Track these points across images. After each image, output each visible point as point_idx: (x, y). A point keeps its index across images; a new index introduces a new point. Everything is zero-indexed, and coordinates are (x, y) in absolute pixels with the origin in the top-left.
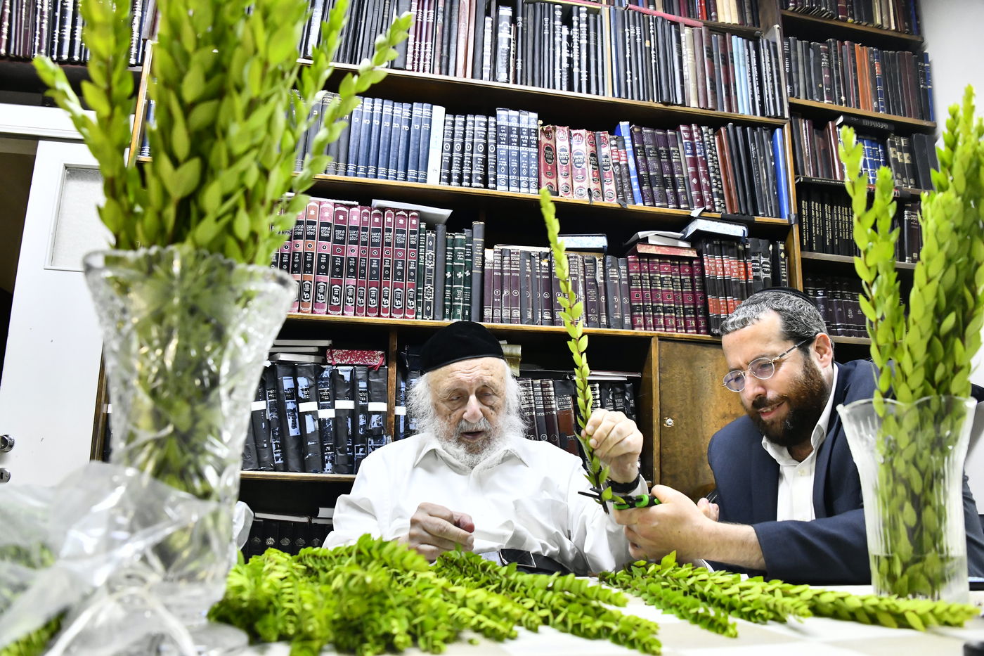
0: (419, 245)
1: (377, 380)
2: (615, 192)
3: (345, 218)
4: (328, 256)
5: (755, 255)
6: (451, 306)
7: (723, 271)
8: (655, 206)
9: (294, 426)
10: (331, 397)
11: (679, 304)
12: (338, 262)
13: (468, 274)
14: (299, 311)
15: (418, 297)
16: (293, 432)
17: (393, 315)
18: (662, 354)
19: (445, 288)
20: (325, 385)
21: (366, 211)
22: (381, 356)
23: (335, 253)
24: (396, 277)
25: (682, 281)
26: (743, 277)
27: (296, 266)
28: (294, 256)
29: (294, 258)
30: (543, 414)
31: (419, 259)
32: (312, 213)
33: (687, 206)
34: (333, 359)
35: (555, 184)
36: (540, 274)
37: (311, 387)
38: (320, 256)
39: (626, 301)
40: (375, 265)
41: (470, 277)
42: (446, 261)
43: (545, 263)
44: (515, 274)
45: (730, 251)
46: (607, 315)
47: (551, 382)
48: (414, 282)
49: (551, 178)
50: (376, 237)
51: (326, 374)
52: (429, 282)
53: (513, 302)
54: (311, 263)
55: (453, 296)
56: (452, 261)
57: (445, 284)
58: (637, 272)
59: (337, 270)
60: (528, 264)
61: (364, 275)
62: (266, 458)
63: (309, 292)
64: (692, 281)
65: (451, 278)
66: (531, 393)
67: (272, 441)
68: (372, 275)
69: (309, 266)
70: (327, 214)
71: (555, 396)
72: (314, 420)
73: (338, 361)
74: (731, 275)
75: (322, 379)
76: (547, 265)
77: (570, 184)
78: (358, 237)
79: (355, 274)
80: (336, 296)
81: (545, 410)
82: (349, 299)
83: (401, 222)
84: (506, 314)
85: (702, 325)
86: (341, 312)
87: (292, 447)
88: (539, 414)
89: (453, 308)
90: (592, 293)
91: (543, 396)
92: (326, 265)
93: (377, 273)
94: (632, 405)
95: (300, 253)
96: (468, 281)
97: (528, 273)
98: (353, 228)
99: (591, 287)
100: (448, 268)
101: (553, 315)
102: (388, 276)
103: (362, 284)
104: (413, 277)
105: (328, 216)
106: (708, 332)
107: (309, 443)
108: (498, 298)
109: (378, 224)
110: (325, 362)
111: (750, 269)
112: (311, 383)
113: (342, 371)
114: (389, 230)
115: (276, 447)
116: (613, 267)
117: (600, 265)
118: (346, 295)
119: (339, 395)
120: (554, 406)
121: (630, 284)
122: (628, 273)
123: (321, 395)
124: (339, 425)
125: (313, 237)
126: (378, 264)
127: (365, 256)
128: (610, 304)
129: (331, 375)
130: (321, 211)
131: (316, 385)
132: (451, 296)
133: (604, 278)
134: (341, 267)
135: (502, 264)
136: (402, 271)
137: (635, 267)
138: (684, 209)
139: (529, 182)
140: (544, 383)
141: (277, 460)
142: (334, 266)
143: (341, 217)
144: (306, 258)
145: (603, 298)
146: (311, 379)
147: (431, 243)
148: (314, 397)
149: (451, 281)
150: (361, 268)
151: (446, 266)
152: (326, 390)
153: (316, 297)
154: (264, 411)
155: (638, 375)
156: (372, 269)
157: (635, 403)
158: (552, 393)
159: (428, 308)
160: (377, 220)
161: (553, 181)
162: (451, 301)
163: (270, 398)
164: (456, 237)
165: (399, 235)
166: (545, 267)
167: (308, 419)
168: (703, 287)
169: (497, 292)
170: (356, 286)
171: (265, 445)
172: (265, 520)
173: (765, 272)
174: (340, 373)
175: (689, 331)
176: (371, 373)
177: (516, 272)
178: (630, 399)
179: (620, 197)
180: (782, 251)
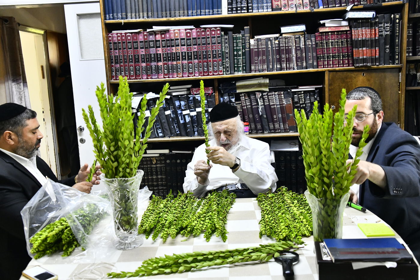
0: (222, 42)
1: (210, 100)
2: (308, 3)
3: (190, 35)
4: (185, 52)
5: (381, 23)
6: (237, 66)
7: (362, 35)
8: (328, 7)
9: (182, 119)
10: (194, 107)
11: (340, 53)
12: (190, 54)
13: (244, 51)
14: (177, 76)
15: (223, 65)
16: (182, 122)
17: (214, 73)
18: (330, 78)
19: (234, 59)
20: (191, 102)
21: (198, 30)
22: (212, 89)
23: (188, 51)
24: (213, 57)
25: (342, 42)
26: (373, 36)
27: (173, 58)
28: (172, 54)
29: (172, 55)
30: (279, 106)
31: (222, 49)
32: (177, 35)
33: (345, 4)
34: (193, 92)
35: (280, 4)
36: (276, 47)
37: (185, 105)
38: (182, 53)
39: (315, 54)
40: (204, 53)
41: (245, 52)
42: (234, 47)
43: (277, 42)
44: (264, 49)
45: (367, 24)
46: (306, 62)
47: (282, 93)
48: (221, 58)
49: (277, 2)
50: (204, 41)
51: (191, 98)
52: (227, 58)
53: (263, 62)
54: (179, 56)
55: (238, 62)
56: (236, 47)
57: (234, 57)
58: (320, 40)
59: (190, 58)
60: (269, 44)
61: (201, 58)
62: (173, 131)
63: (180, 69)
64: (347, 41)
65: (236, 54)
66: (274, 98)
67: (174, 125)
68: (204, 58)
69: (178, 58)
70: (182, 35)
71: (284, 98)
72: (189, 117)
73: (196, 93)
74: (366, 37)
75: (190, 100)
76: (278, 42)
77: (287, 3)
78: (197, 42)
79: (197, 58)
80: (191, 68)
81: (280, 104)
82: (196, 69)
83: (213, 33)
84: (260, 67)
85: (351, 62)
86: (193, 75)
87: (182, 127)
88: (277, 106)
89: (238, 67)
90: (299, 52)
91: (279, 99)
92: (185, 56)
93: (206, 56)
94: (318, 99)
95: (174, 53)
96: (244, 54)
97: (269, 48)
98: (194, 39)
99: (299, 50)
100: (235, 50)
101: (281, 65)
102: (210, 57)
103: (200, 62)
104: (220, 57)
105: (183, 35)
106: (353, 66)
107: (188, 126)
108: (256, 60)
109: (204, 35)
110: (190, 94)
111: (377, 32)
112: (186, 103)
113: (197, 97)
114: (209, 38)
115: (177, 128)
116: (308, 39)
117: (302, 39)
118: (194, 67)
119: (197, 106)
120: (284, 103)
121: (316, 46)
122: (316, 41)
123: (190, 107)
124: (198, 117)
125: (178, 46)
126: (206, 53)
127: (200, 50)
128: (307, 57)
129: (193, 98)
130: (180, 33)
131: (188, 103)
132: (237, 62)
133: (305, 45)
134: (191, 56)
135: (258, 45)
136: (216, 54)
137: (319, 38)
138: (344, 6)
139: (267, 6)
140: (279, 93)
141: (177, 131)
142: (188, 56)
143: (189, 35)
144: (177, 55)
145: (304, 54)
146: (186, 102)
147: (226, 41)
148: (188, 108)
149: (236, 56)
150: (199, 55)
151: (234, 49)
152: (192, 105)
153: (183, 70)
154: (170, 114)
155: (321, 86)
156: (204, 55)
157: (320, 98)
158: (283, 97)
159: (228, 69)
160: (203, 33)
161: (279, 3)
162: (237, 64)
163: (172, 109)
164: (237, 36)
165: (213, 39)
166: (277, 44)
167: (186, 117)
168: (352, 44)
169: (256, 58)
170: (198, 63)
171: (172, 127)
172: (176, 153)
173: (387, 31)
174: (196, 98)
175: (344, 65)
176: (208, 97)
177: (264, 48)
178: (317, 97)
179: (312, 5)
180: (397, 19)
